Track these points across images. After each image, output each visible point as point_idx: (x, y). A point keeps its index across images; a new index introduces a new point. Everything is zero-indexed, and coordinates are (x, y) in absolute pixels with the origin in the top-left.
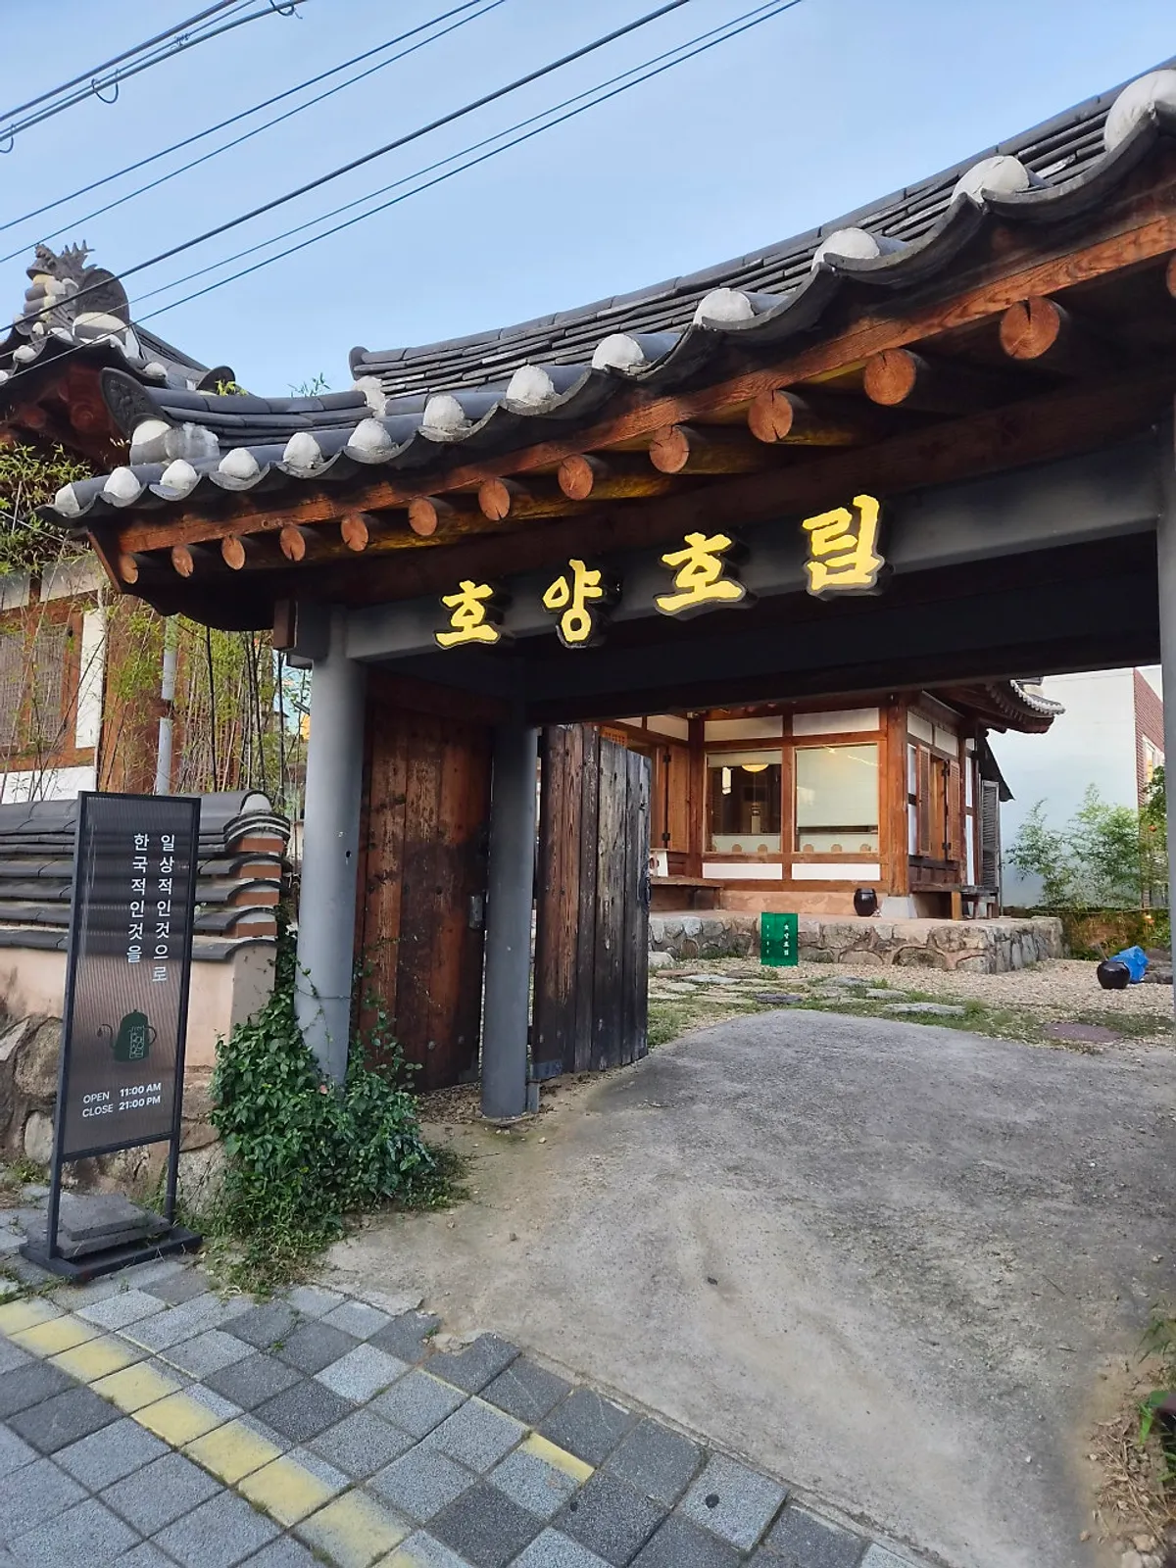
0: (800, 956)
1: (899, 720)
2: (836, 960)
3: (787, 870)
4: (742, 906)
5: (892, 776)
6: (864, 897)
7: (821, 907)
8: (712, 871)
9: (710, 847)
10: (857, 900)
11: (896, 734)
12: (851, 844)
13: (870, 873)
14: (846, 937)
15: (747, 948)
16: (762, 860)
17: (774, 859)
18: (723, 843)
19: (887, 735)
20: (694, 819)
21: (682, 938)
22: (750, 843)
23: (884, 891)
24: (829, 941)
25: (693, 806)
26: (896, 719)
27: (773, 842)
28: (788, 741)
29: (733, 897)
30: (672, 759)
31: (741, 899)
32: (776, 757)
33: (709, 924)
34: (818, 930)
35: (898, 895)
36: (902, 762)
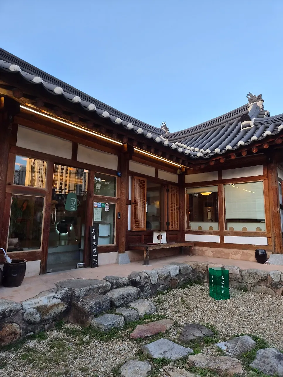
0: (230, 285)
1: (273, 170)
2: (249, 289)
3: (222, 239)
4: (202, 254)
5: (272, 196)
6: (260, 254)
7: (238, 256)
8: (189, 238)
9: (189, 227)
10: (257, 255)
11: (272, 176)
12: (252, 227)
13: (263, 241)
14: (254, 278)
15: (204, 278)
16: (210, 234)
17: (216, 233)
18: (194, 225)
19: (267, 177)
20: (181, 215)
21: (169, 279)
22: (205, 226)
23: (270, 250)
24: (246, 279)
25: (181, 209)
26: (272, 169)
27: (215, 226)
28: (221, 182)
29: (199, 250)
30: (170, 190)
31: (202, 250)
32: (215, 189)
33: (184, 268)
34: (239, 272)
35: (278, 254)
36: (276, 189)
